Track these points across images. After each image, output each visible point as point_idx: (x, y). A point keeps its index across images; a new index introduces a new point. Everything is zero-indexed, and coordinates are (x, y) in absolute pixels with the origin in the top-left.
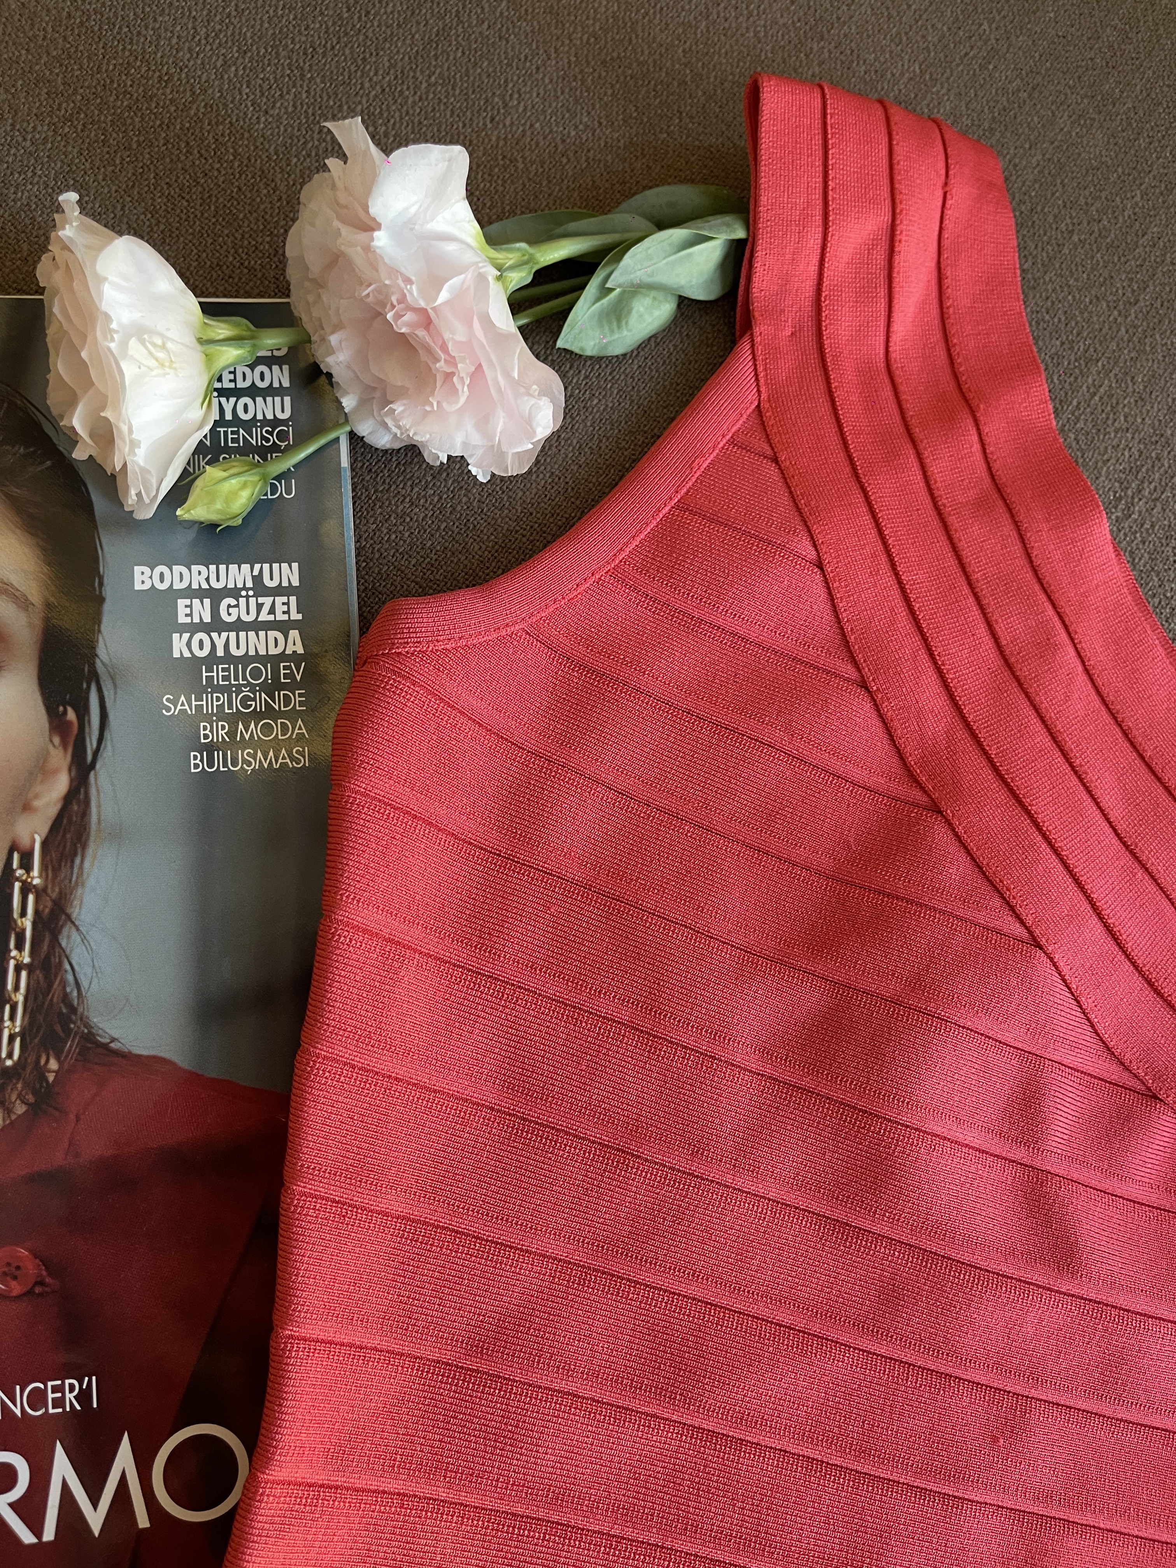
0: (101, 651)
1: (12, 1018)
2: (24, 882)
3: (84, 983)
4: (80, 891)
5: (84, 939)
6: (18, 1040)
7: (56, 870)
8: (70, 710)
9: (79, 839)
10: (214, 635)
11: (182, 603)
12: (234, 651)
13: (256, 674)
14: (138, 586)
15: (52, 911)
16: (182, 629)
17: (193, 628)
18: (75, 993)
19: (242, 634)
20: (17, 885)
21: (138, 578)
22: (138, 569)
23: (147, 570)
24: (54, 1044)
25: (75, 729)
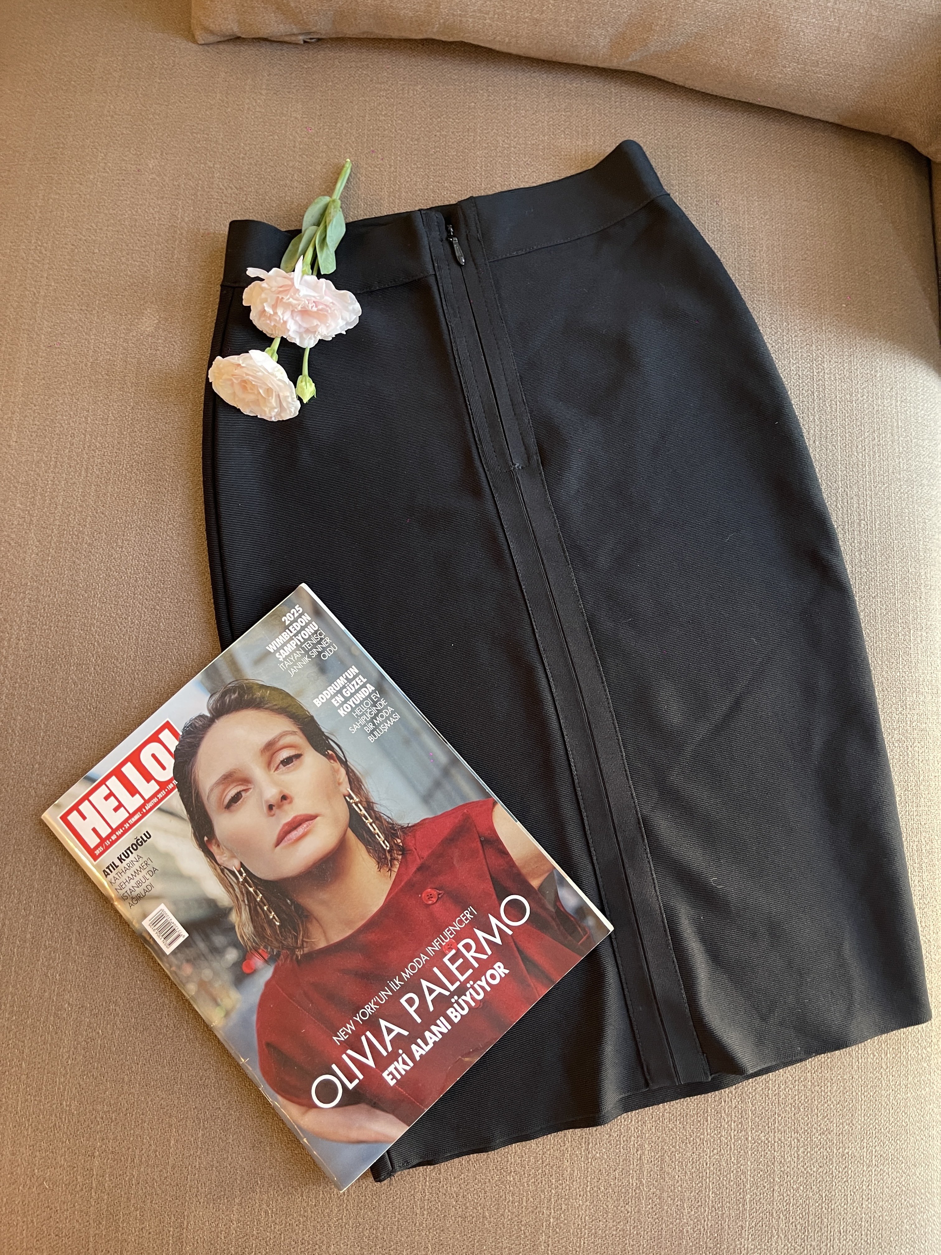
0: (323, 730)
1: (380, 837)
2: (354, 803)
3: (390, 816)
4: (370, 794)
5: (381, 805)
6: (386, 841)
7: (360, 793)
8: (329, 751)
10: (348, 702)
11: (333, 701)
12: (357, 703)
13: (367, 704)
14: (318, 706)
15: (367, 804)
16: (339, 707)
17: (341, 705)
18: (390, 820)
19: (355, 696)
20: (353, 805)
21: (316, 703)
22: (314, 701)
23: (317, 699)
24: (395, 836)
25: (334, 755)
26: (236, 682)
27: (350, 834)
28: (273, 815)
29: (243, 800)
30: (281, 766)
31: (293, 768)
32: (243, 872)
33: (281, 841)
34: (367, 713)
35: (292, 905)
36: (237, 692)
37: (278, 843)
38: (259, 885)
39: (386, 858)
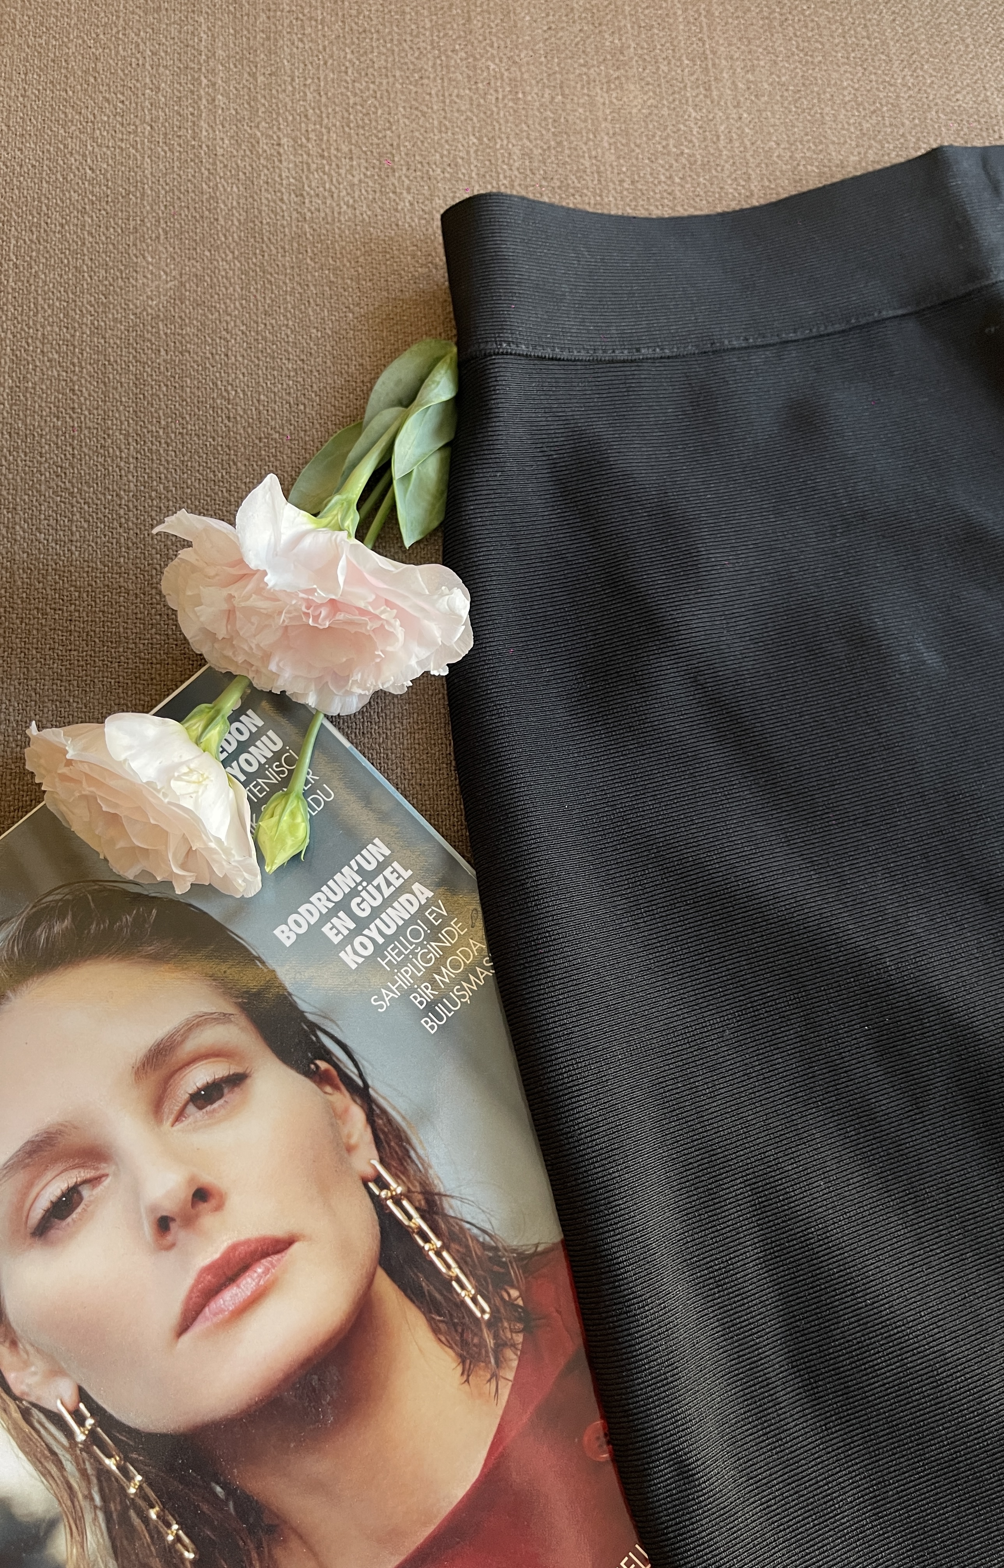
0: (303, 1006)
1: (463, 1287)
2: (392, 1197)
3: (487, 1226)
4: (431, 1172)
5: (462, 1200)
6: (479, 1298)
7: (405, 1172)
8: (318, 1062)
9: (401, 1140)
10: (366, 932)
11: (326, 929)
12: (389, 932)
13: (415, 934)
14: (288, 943)
15: (427, 1201)
16: (342, 946)
17: (349, 939)
18: (487, 1238)
19: (383, 916)
20: (390, 1203)
21: (282, 938)
22: (277, 932)
23: (283, 927)
24: (502, 1281)
25: (334, 1072)
26: (66, 890)
27: (385, 1285)
28: (172, 1246)
29: (85, 1210)
30: (191, 1108)
31: (223, 1112)
32: (88, 1414)
33: (194, 1319)
34: (415, 955)
35: (227, 1499)
36: (69, 917)
37: (185, 1325)
38: (135, 1450)
39: (482, 1344)
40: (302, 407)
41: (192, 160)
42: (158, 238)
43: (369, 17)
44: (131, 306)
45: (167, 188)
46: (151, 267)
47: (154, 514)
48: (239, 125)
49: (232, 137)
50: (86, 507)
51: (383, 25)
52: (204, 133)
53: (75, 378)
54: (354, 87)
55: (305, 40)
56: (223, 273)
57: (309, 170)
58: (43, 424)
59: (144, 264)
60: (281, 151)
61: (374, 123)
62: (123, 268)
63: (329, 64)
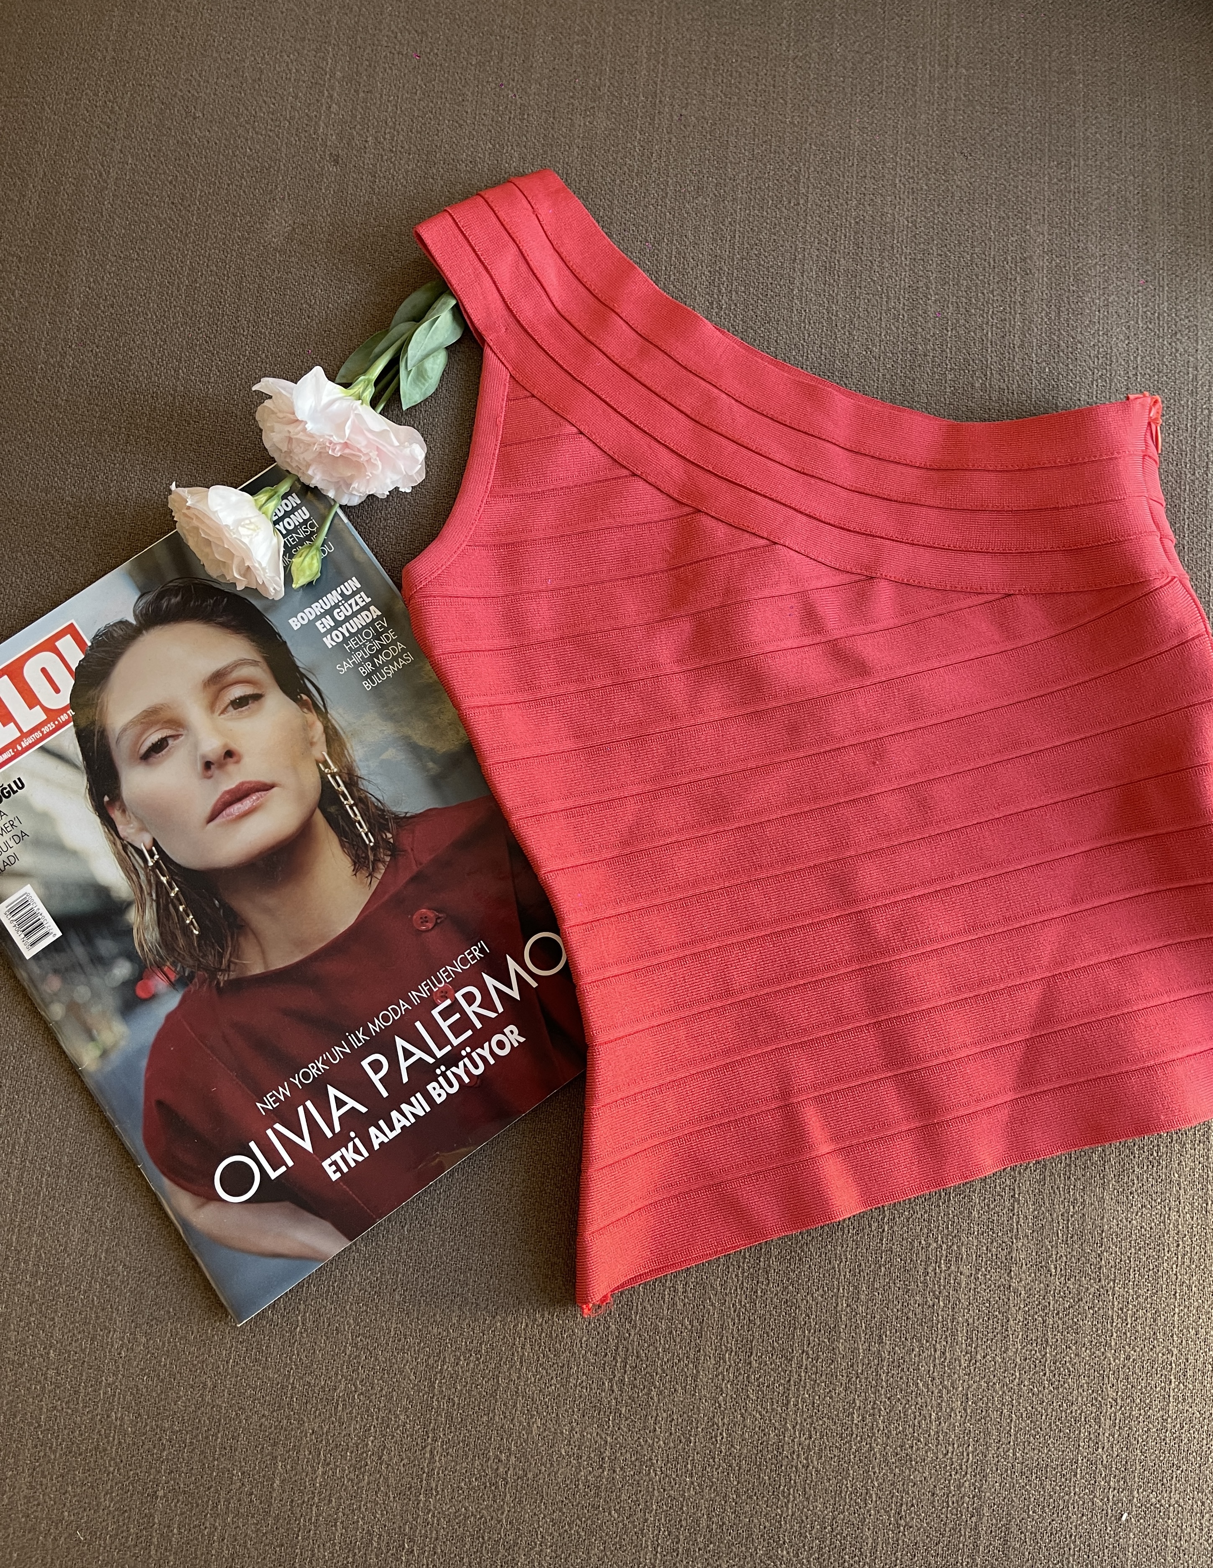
0: (298, 663)
1: (361, 827)
2: (330, 773)
3: (380, 798)
4: (354, 764)
6: (369, 834)
7: (339, 761)
8: (303, 695)
9: (340, 744)
10: (340, 629)
11: (318, 624)
12: (352, 631)
13: (367, 634)
14: (295, 628)
15: (350, 780)
16: (325, 634)
17: (329, 631)
18: (379, 804)
19: (351, 622)
20: (329, 776)
21: (293, 624)
22: (290, 621)
23: (294, 619)
24: (383, 828)
25: (310, 702)
26: (180, 582)
27: (319, 816)
28: (210, 777)
29: (169, 750)
30: (230, 708)
31: (247, 713)
32: (156, 852)
33: (217, 815)
34: (365, 647)
35: (220, 908)
36: (180, 596)
37: (212, 818)
38: (177, 875)
39: (367, 857)
40: (353, 314)
41: (311, 148)
42: (284, 198)
43: (437, 54)
44: (262, 241)
45: (294, 165)
46: (277, 217)
47: (257, 371)
48: (344, 127)
49: (338, 134)
50: (220, 363)
51: (445, 60)
52: (321, 130)
53: (224, 283)
54: (419, 104)
55: (393, 68)
56: (319, 224)
57: (382, 160)
58: (202, 310)
59: (273, 214)
60: (367, 145)
61: (428, 131)
62: (260, 216)
63: (406, 87)
